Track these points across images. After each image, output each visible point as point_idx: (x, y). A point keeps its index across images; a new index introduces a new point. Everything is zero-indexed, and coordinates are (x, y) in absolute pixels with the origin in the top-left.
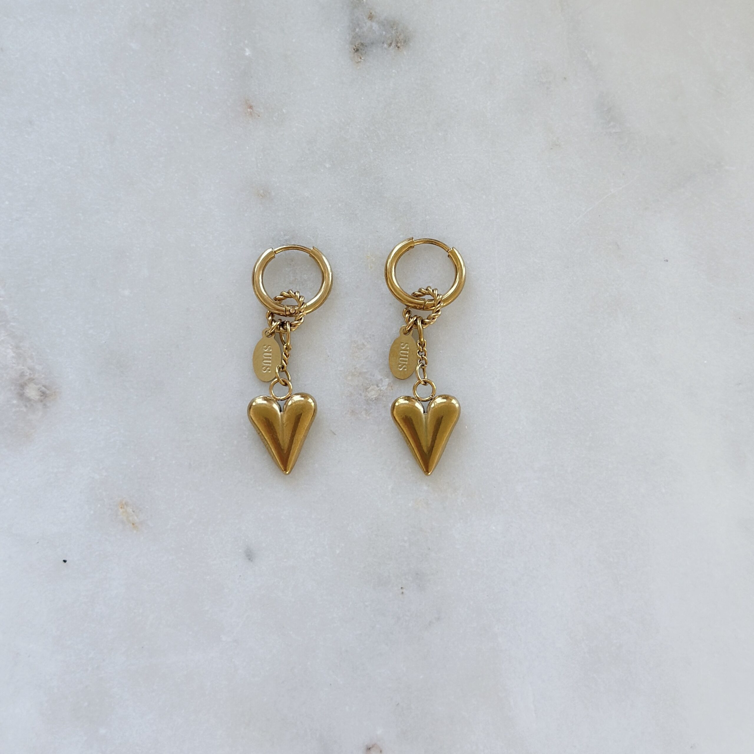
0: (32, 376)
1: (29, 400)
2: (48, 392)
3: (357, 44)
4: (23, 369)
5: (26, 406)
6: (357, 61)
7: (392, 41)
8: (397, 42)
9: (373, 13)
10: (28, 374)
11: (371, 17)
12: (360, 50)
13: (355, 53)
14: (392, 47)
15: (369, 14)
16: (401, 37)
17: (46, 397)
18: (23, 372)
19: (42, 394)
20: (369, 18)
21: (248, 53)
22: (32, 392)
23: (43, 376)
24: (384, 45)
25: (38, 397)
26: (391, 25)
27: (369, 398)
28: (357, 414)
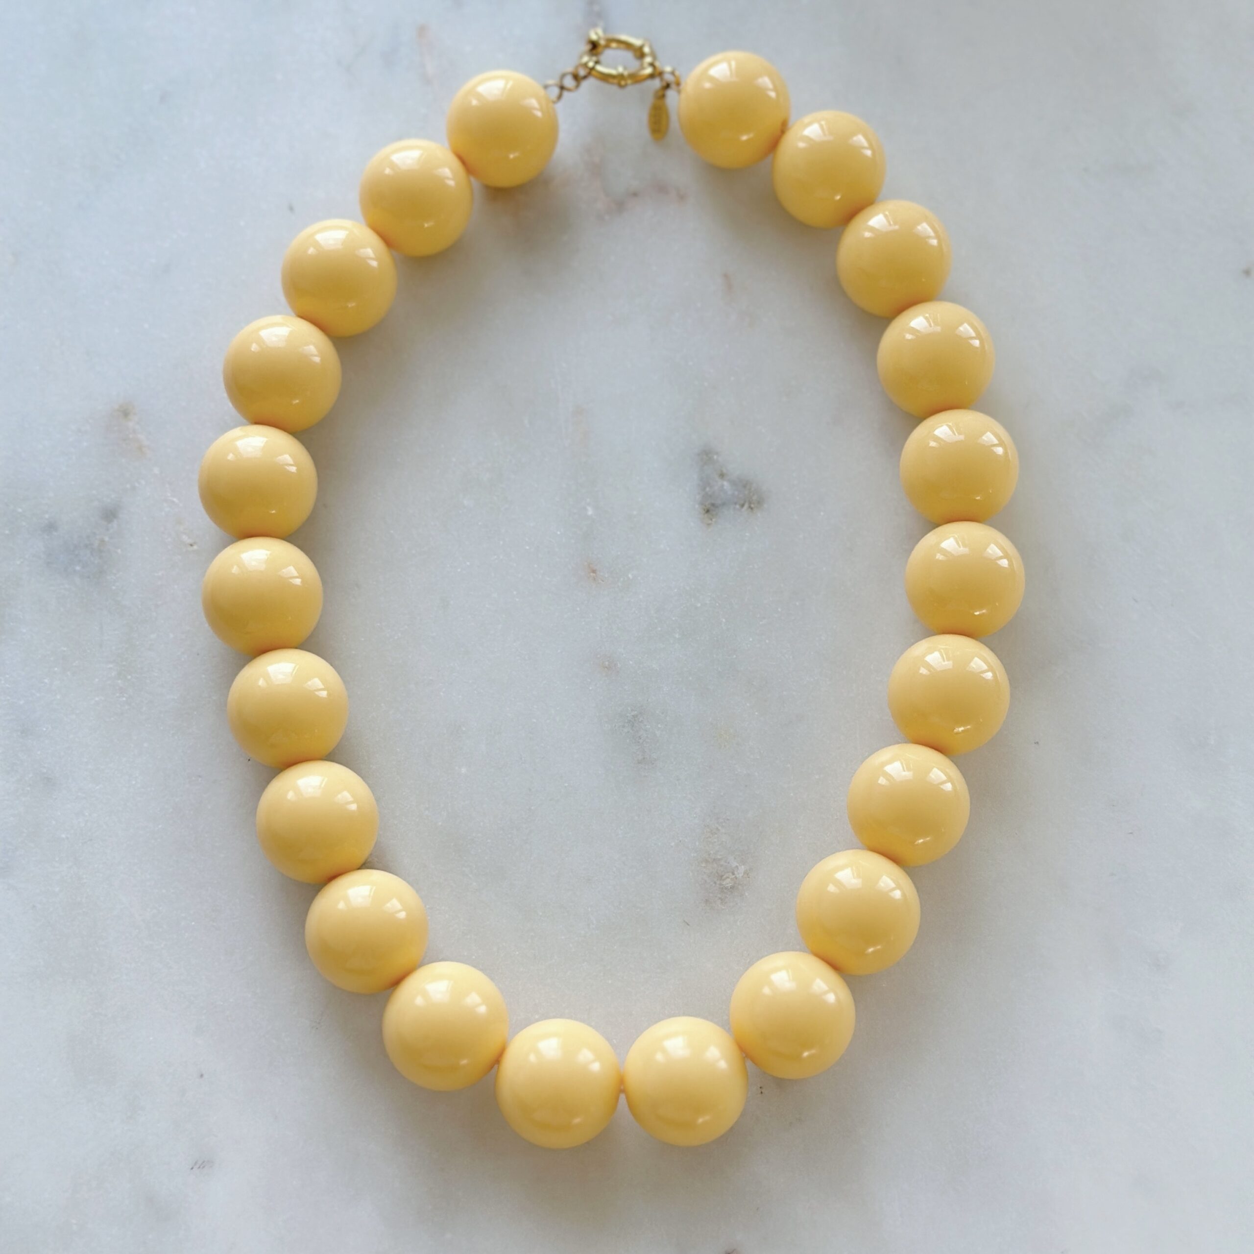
3: (707, 503)
6: (708, 523)
7: (746, 503)
8: (750, 503)
9: (725, 471)
11: (722, 475)
12: (711, 512)
13: (704, 514)
14: (744, 508)
15: (720, 472)
16: (755, 498)
20: (720, 476)
21: (590, 512)
24: (736, 505)
26: (744, 484)
27: (724, 886)
28: (711, 903)
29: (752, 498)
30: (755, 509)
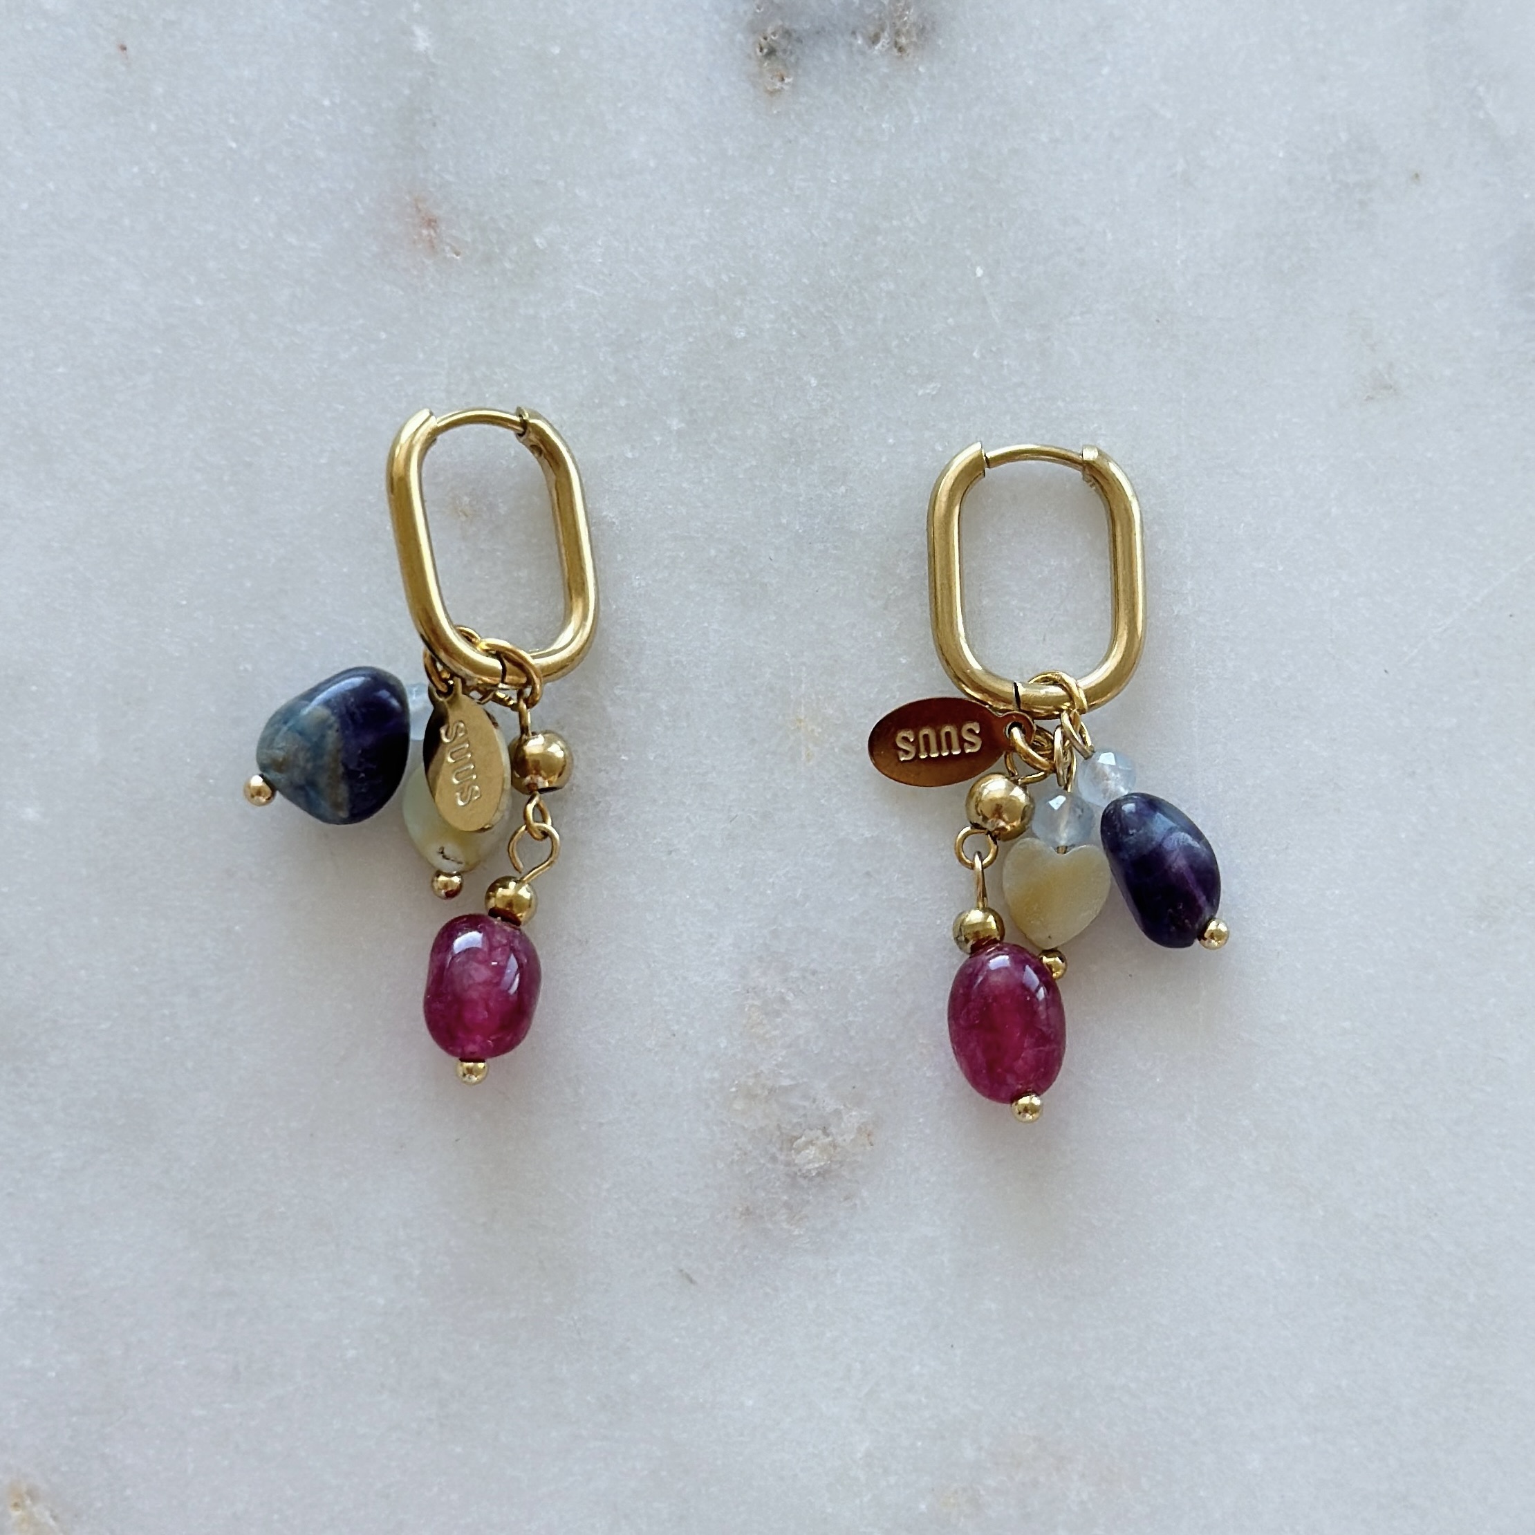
3: (770, 30)
7: (883, 30)
8: (898, 33)
12: (780, 54)
13: (763, 60)
14: (878, 47)
16: (911, 15)
21: (422, 42)
24: (856, 38)
27: (800, 1170)
28: (761, 1217)
29: (901, 17)
30: (910, 50)
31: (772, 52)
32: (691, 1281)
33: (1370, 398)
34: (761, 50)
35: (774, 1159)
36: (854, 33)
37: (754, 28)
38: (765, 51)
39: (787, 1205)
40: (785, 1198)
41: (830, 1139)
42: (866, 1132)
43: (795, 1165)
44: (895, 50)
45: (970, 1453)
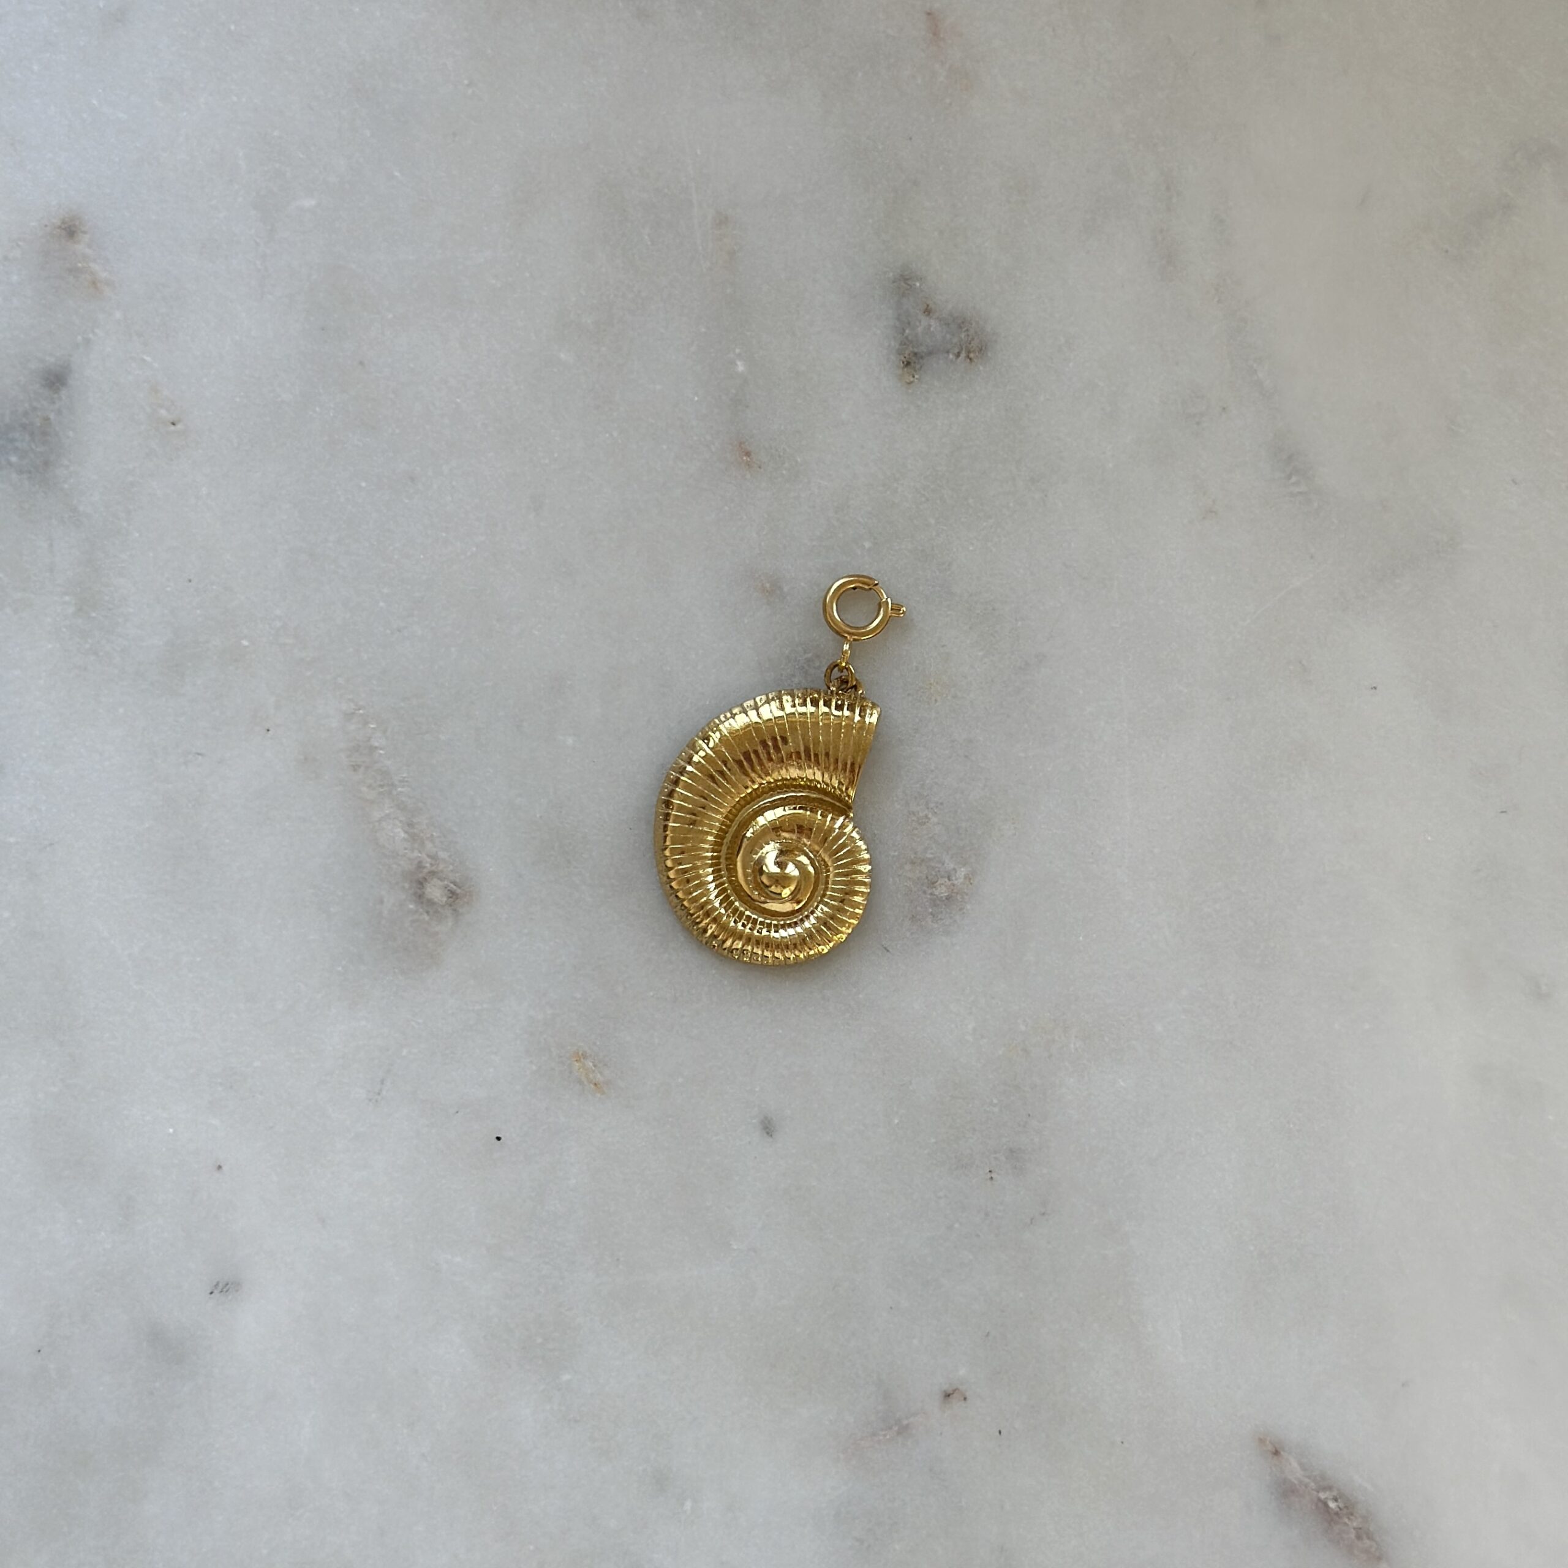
0: (434, 868)
1: (431, 903)
2: (459, 891)
3: (907, 352)
4: (419, 857)
5: (428, 912)
6: (908, 381)
7: (962, 349)
8: (969, 352)
9: (932, 306)
10: (428, 865)
11: (928, 311)
12: (912, 364)
13: (903, 368)
14: (960, 358)
15: (926, 306)
17: (457, 898)
18: (420, 862)
19: (451, 895)
20: (924, 312)
21: (741, 367)
22: (435, 892)
23: (451, 867)
24: (948, 355)
25: (445, 899)
26: (959, 323)
27: (937, 897)
28: (919, 920)
29: (970, 343)
30: (975, 360)
31: (908, 364)
32: (888, 951)
33: (1204, 518)
34: (903, 363)
35: (925, 892)
36: (948, 352)
37: (900, 352)
38: (905, 363)
39: (931, 914)
40: (930, 910)
41: (951, 882)
42: (967, 877)
43: (935, 895)
44: (968, 360)
45: (1023, 1028)
